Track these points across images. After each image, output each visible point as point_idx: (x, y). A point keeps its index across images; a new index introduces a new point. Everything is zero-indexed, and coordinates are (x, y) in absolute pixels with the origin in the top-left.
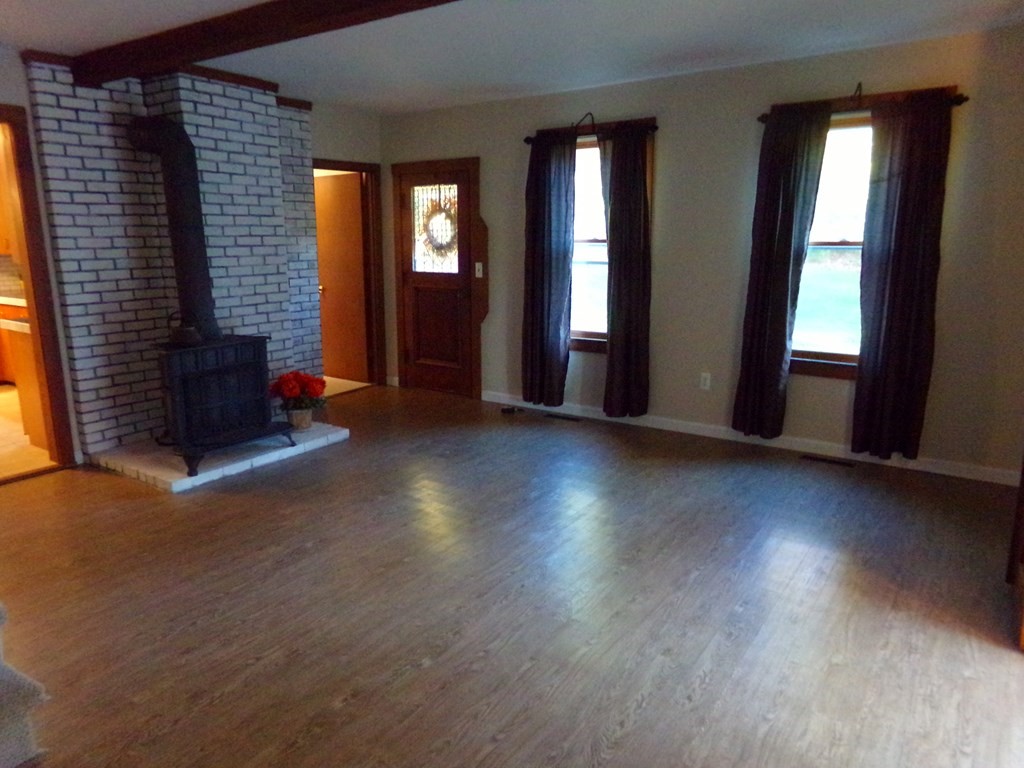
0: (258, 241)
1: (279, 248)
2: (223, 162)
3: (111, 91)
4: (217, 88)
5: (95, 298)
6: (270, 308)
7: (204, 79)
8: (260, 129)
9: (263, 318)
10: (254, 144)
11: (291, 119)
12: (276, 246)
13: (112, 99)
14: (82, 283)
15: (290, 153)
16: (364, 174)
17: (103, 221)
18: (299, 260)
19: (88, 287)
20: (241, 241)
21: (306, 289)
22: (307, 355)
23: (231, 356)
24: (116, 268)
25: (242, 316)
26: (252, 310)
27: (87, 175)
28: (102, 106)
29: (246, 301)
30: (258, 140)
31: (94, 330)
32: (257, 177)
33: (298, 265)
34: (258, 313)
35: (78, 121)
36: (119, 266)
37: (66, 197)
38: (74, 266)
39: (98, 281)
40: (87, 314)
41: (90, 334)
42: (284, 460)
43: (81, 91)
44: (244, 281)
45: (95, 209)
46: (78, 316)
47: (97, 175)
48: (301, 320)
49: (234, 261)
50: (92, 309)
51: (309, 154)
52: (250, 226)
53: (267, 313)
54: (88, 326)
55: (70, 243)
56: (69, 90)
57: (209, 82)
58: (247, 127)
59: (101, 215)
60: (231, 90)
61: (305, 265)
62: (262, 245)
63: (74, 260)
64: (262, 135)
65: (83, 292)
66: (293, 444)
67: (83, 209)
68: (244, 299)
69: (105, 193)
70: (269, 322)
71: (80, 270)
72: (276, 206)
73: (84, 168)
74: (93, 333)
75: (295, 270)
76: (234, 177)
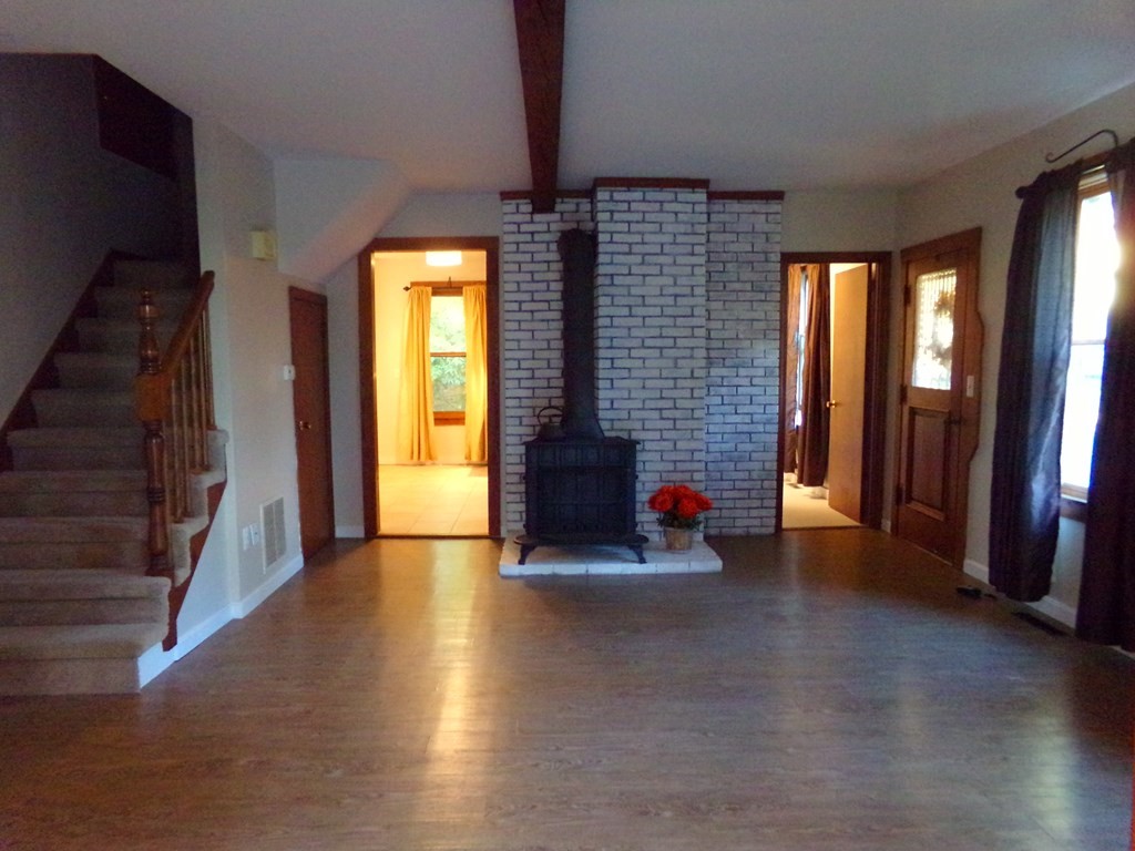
0: (670, 342)
1: (695, 350)
2: (636, 264)
3: (562, 213)
4: (637, 195)
5: (528, 393)
6: (678, 414)
7: (624, 189)
8: (682, 228)
9: (669, 424)
10: (675, 243)
11: (754, 213)
12: (692, 348)
13: (562, 220)
14: (519, 379)
15: (750, 249)
16: (874, 265)
17: (543, 325)
18: (753, 366)
19: (524, 383)
20: (648, 342)
21: (761, 399)
22: (755, 475)
23: (592, 456)
24: (549, 367)
25: (643, 420)
26: (655, 415)
27: (534, 286)
28: (554, 227)
29: (649, 404)
30: (680, 239)
31: (525, 421)
32: (675, 277)
33: (752, 372)
34: (662, 419)
35: (533, 242)
36: (552, 366)
37: (515, 306)
38: (514, 364)
39: (533, 378)
40: (520, 407)
41: (521, 424)
42: (626, 575)
43: (537, 217)
44: (649, 383)
45: (538, 316)
46: (513, 407)
47: (543, 286)
48: (750, 433)
49: (639, 363)
50: (525, 402)
51: (778, 248)
52: (661, 327)
53: (675, 420)
54: (520, 417)
55: (513, 345)
56: (528, 218)
57: (629, 191)
58: (668, 228)
59: (543, 321)
60: (652, 194)
61: (761, 372)
62: (674, 347)
63: (515, 359)
64: (685, 234)
65: (520, 388)
66: (642, 561)
67: (528, 316)
68: (647, 402)
69: (548, 301)
70: (675, 429)
71: (519, 368)
72: (696, 306)
73: (533, 281)
74: (524, 423)
75: (747, 376)
76: (647, 278)
